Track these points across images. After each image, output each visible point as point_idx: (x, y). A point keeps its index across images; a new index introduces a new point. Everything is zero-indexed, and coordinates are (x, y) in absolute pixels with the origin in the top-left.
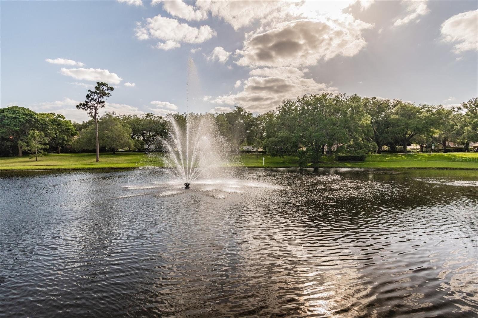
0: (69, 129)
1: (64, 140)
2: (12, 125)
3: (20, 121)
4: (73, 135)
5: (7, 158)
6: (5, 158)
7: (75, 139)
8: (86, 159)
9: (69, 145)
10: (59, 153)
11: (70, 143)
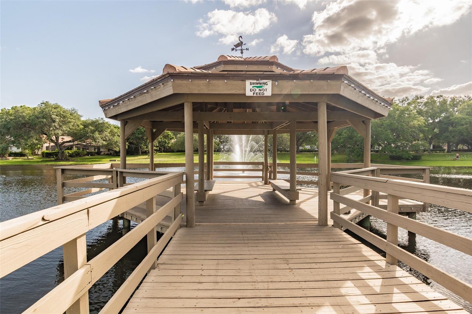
0: (169, 135)
1: (166, 143)
2: (137, 134)
3: (141, 131)
4: (171, 139)
5: (132, 156)
6: (131, 156)
7: (172, 142)
8: (181, 157)
9: (169, 146)
10: (162, 153)
11: (170, 145)
